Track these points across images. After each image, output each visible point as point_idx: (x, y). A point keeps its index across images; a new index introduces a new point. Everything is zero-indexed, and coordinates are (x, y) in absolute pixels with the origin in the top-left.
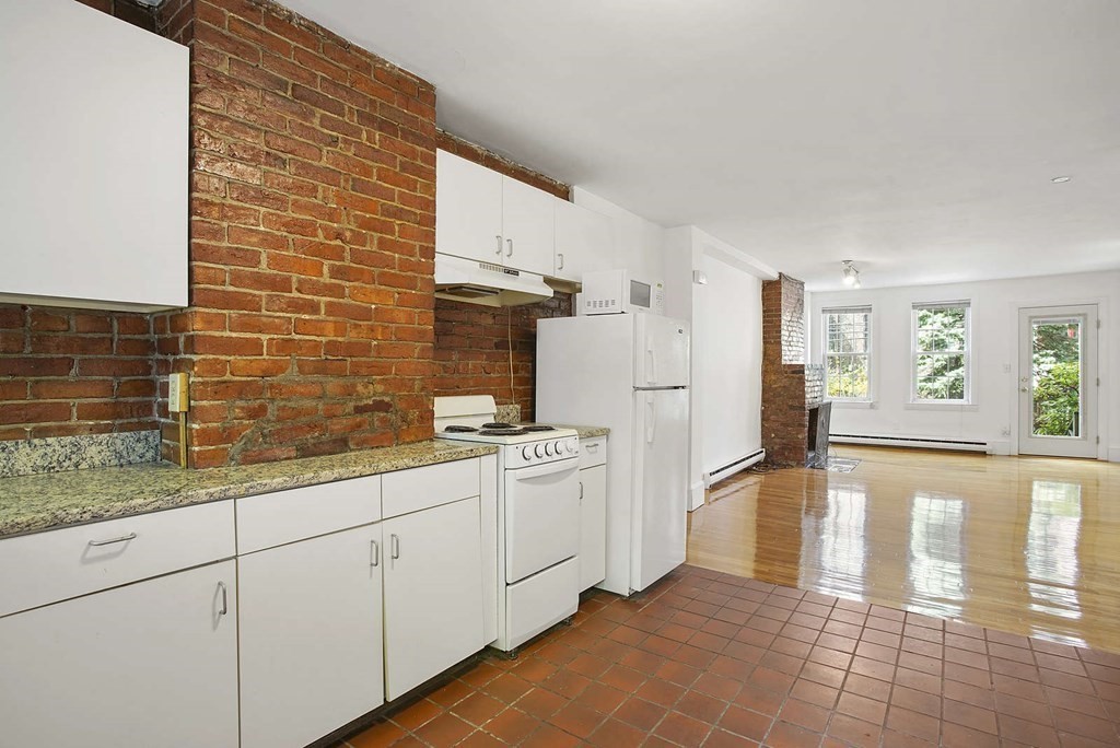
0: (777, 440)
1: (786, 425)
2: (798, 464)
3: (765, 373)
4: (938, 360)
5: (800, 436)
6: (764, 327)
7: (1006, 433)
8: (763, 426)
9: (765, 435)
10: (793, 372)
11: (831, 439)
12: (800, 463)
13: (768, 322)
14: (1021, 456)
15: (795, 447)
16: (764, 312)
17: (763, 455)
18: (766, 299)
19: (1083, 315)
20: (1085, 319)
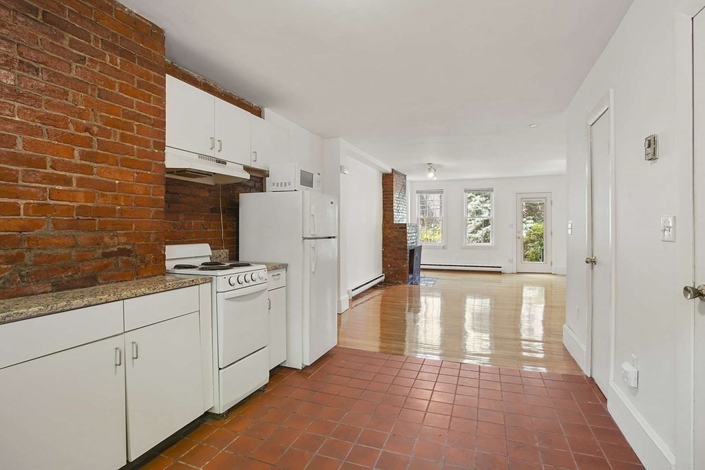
0: (392, 269)
1: (396, 259)
2: (403, 282)
3: (384, 228)
4: (478, 221)
5: (404, 266)
6: (383, 201)
7: (511, 261)
8: (383, 260)
9: (384, 265)
10: (400, 228)
11: (422, 267)
12: (405, 282)
13: (386, 198)
14: (518, 273)
15: (401, 272)
16: (384, 192)
17: (383, 277)
18: (384, 184)
19: (545, 198)
20: (546, 200)
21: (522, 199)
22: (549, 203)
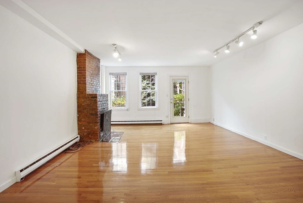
0: (86, 130)
1: (89, 123)
2: (96, 140)
3: (78, 98)
4: (145, 94)
5: (96, 128)
6: (78, 76)
7: (167, 117)
8: (78, 124)
9: (80, 128)
10: (92, 98)
12: (97, 140)
13: (80, 73)
14: (171, 124)
15: (93, 133)
16: (78, 68)
17: (79, 138)
18: (78, 62)
19: (185, 79)
20: (186, 81)
21: (173, 79)
22: (187, 82)
